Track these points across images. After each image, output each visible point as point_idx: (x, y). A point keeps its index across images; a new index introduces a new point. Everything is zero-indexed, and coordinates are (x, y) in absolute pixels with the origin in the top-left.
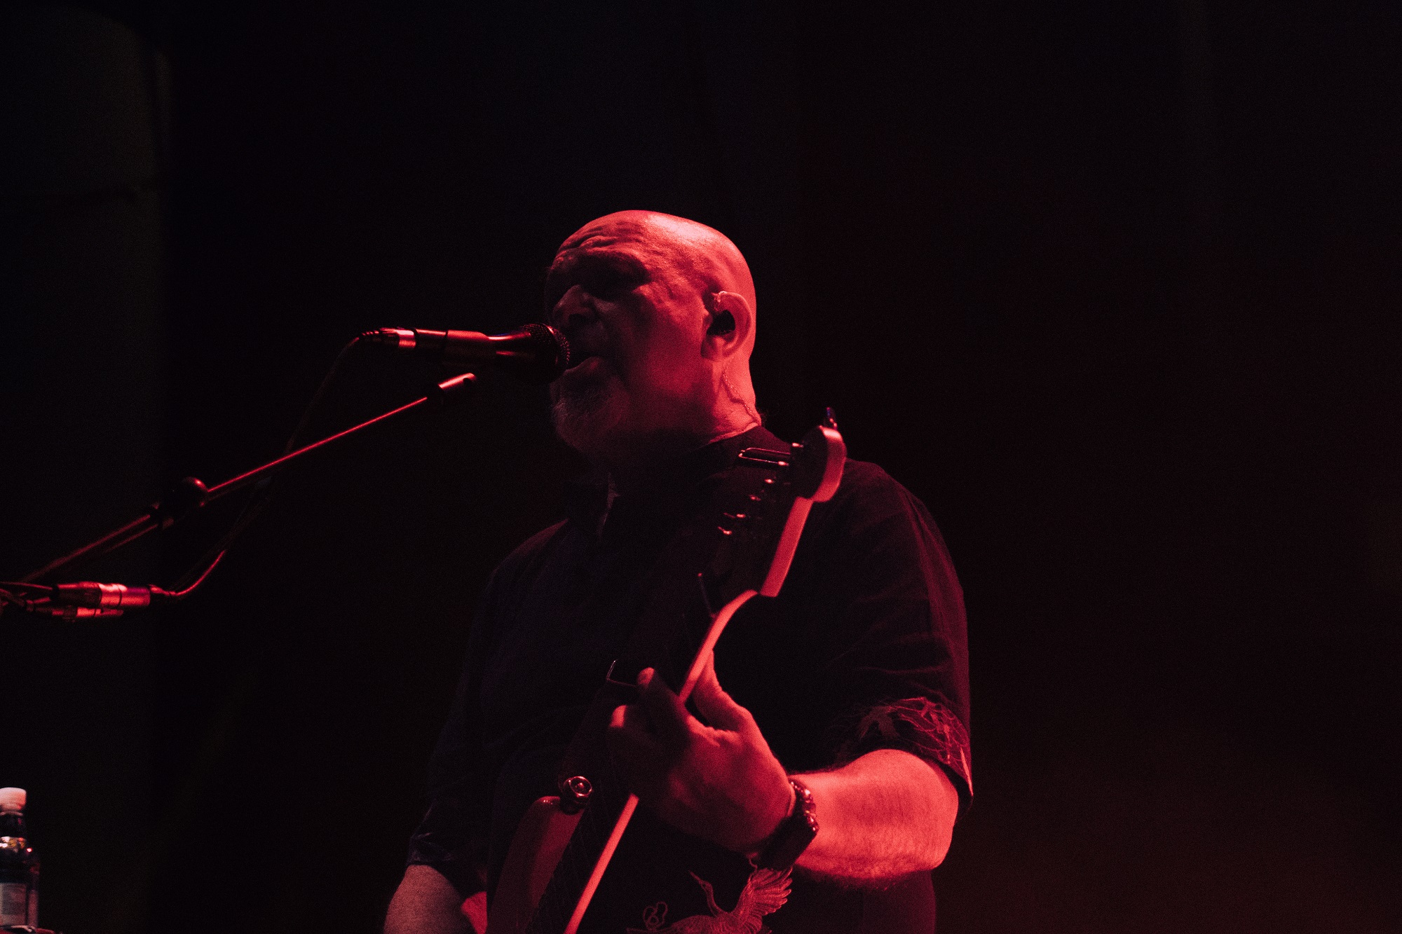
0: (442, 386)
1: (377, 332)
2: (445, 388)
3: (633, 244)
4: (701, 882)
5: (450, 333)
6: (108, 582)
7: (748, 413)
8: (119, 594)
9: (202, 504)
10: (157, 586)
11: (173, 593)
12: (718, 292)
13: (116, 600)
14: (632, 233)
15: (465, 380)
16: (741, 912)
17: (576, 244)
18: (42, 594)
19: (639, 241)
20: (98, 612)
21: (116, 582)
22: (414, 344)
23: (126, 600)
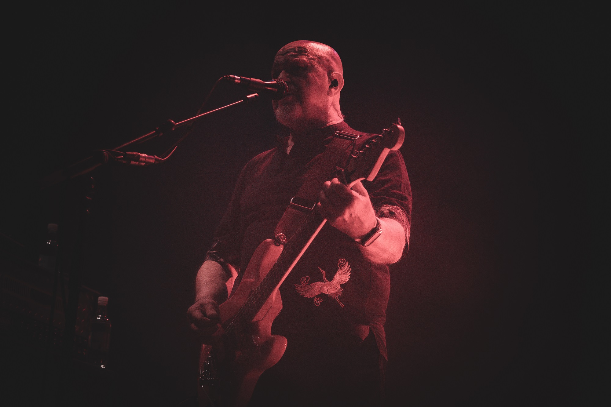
0: (248, 97)
1: (228, 76)
2: (249, 98)
3: (304, 56)
4: (322, 271)
5: (252, 79)
6: (142, 153)
7: (339, 116)
8: (145, 157)
9: (173, 129)
10: (157, 156)
11: (161, 159)
12: (333, 72)
13: (144, 159)
14: (303, 51)
15: (255, 95)
16: (334, 282)
17: (284, 54)
18: (121, 155)
19: (305, 55)
20: (137, 163)
21: (144, 154)
22: (240, 81)
23: (147, 160)
